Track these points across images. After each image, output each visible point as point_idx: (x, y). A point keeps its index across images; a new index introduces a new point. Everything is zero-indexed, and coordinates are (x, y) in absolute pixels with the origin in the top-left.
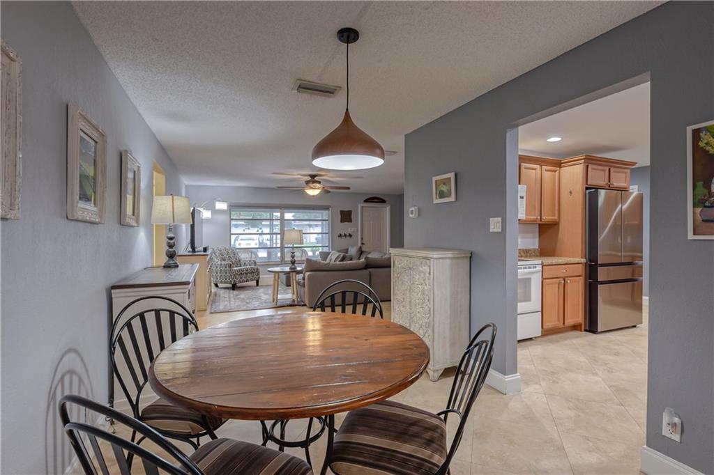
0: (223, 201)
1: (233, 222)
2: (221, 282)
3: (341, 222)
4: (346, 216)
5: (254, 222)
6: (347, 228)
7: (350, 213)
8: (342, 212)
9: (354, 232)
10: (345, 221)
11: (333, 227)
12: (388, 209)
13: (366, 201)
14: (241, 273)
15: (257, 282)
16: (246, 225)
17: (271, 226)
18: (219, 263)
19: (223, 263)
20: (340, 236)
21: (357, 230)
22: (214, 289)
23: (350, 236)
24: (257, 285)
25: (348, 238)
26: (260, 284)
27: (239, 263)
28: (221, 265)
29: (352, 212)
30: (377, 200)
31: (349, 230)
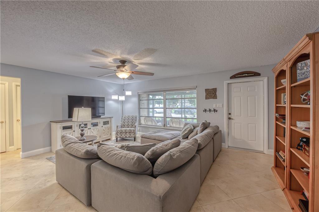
3: (206, 99)
4: (211, 94)
6: (212, 104)
8: (207, 90)
9: (219, 107)
10: (210, 98)
11: (198, 103)
13: (231, 78)
20: (205, 111)
21: (223, 105)
25: (213, 112)
29: (217, 90)
30: (246, 75)
31: (214, 106)
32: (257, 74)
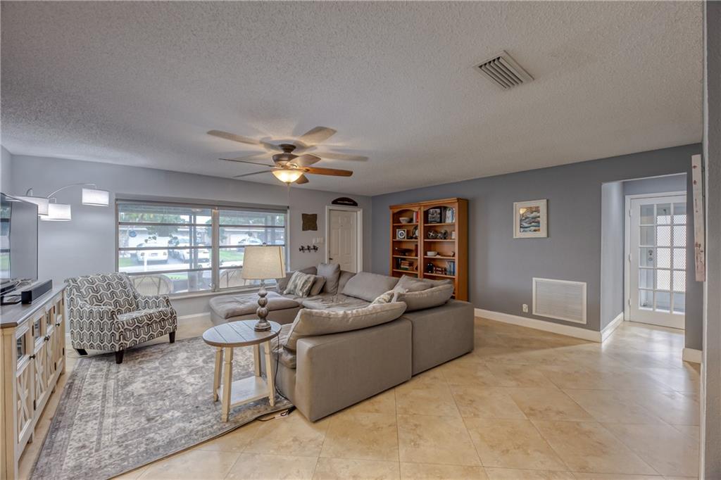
0: (99, 188)
1: (121, 228)
2: (92, 346)
3: (303, 230)
4: (310, 222)
5: (163, 228)
6: (311, 238)
7: (315, 216)
8: (304, 216)
9: (320, 243)
10: (309, 229)
11: (292, 237)
12: (360, 213)
13: (335, 202)
14: (137, 325)
15: (172, 336)
16: (150, 234)
17: (193, 234)
18: (87, 308)
19: (95, 309)
20: (302, 249)
21: (324, 240)
22: (72, 363)
23: (315, 248)
24: (172, 340)
25: (313, 251)
26: (177, 337)
27: (133, 304)
28: (91, 312)
29: (318, 217)
30: (347, 202)
31: (314, 242)
32: (355, 204)
